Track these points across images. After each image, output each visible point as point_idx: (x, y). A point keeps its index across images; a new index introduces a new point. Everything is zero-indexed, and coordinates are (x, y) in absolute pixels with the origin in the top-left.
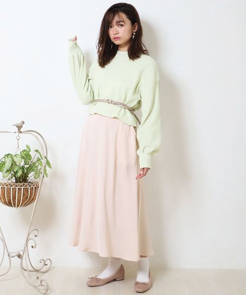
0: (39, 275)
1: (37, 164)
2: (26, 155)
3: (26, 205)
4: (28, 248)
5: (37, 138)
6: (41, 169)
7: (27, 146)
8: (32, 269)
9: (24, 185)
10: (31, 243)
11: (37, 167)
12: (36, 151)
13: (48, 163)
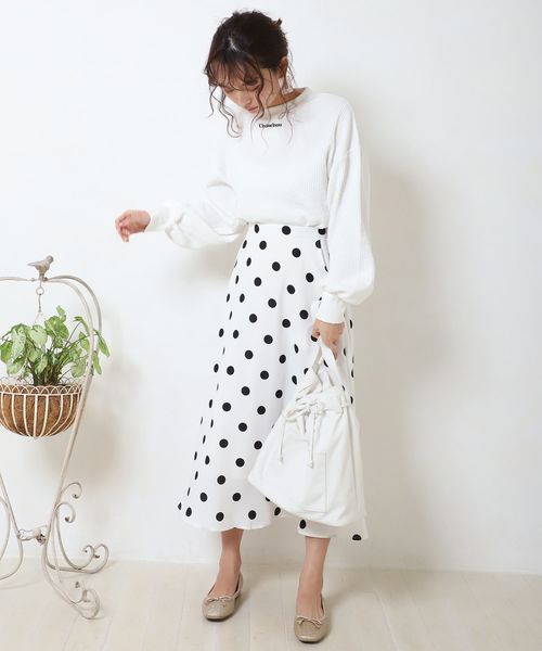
0: (81, 578)
1: (79, 346)
2: (57, 328)
3: (55, 431)
4: (58, 522)
5: (79, 292)
6: (87, 356)
7: (60, 310)
8: (68, 566)
9: (50, 389)
10: (64, 512)
11: (78, 353)
12: (78, 319)
13: (102, 345)
